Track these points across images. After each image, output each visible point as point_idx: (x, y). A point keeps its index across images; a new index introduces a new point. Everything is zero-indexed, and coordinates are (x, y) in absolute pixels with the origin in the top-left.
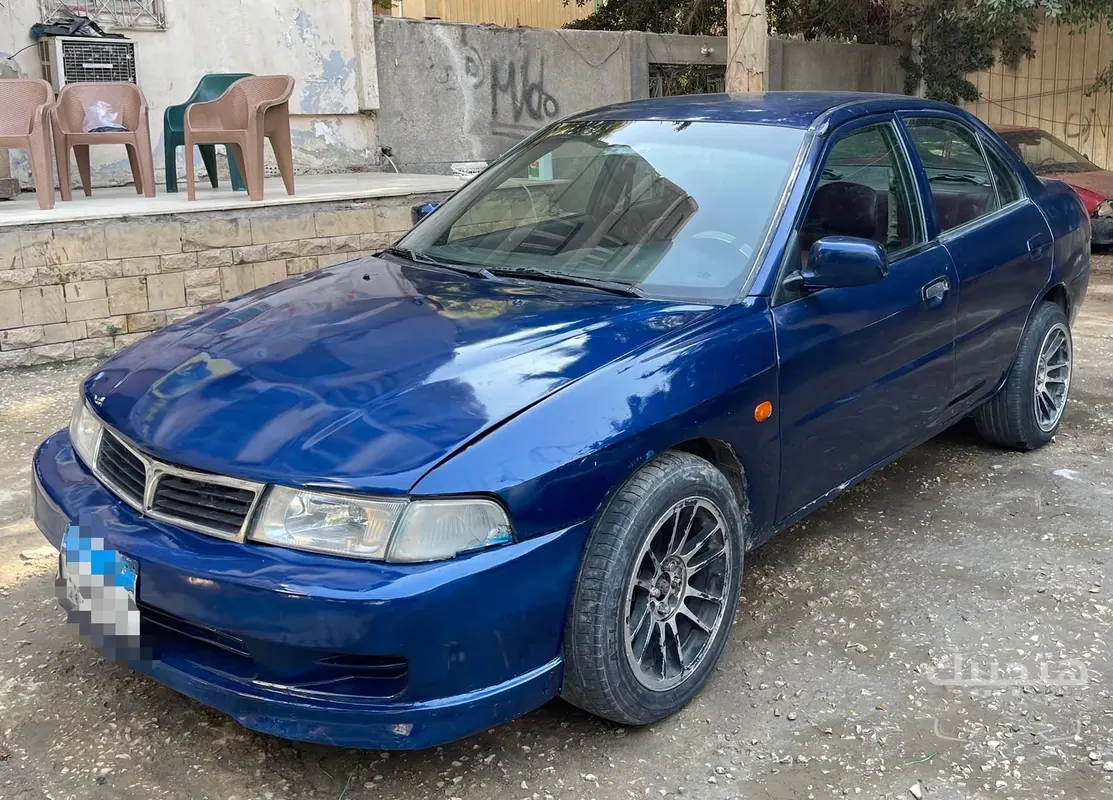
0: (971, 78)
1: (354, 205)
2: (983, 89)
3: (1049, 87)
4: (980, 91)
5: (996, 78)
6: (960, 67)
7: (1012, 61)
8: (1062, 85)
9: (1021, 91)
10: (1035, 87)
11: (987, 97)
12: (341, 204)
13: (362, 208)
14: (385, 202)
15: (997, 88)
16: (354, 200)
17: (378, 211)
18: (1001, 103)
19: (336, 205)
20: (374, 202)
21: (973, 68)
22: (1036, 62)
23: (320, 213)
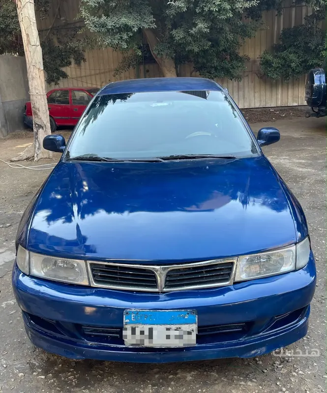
0: (64, 69)
2: (69, 73)
3: (93, 72)
4: (68, 74)
5: (73, 69)
6: (60, 66)
7: (78, 63)
8: (98, 72)
9: (83, 74)
10: (88, 72)
11: (70, 76)
15: (74, 73)
18: (76, 78)
21: (64, 66)
22: (87, 63)
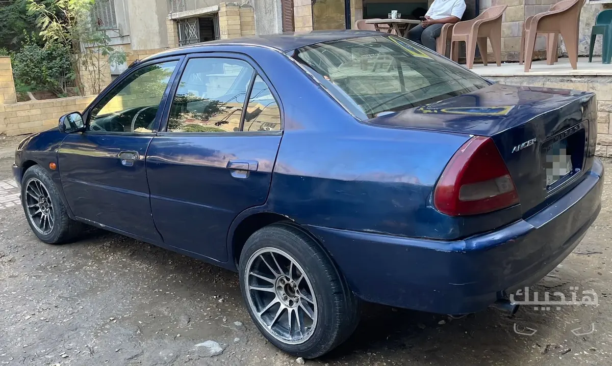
1: (573, 79)
12: (565, 78)
13: (579, 81)
14: (599, 79)
16: (575, 76)
17: (591, 85)
19: (561, 78)
20: (589, 79)
23: (548, 83)
